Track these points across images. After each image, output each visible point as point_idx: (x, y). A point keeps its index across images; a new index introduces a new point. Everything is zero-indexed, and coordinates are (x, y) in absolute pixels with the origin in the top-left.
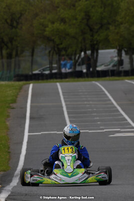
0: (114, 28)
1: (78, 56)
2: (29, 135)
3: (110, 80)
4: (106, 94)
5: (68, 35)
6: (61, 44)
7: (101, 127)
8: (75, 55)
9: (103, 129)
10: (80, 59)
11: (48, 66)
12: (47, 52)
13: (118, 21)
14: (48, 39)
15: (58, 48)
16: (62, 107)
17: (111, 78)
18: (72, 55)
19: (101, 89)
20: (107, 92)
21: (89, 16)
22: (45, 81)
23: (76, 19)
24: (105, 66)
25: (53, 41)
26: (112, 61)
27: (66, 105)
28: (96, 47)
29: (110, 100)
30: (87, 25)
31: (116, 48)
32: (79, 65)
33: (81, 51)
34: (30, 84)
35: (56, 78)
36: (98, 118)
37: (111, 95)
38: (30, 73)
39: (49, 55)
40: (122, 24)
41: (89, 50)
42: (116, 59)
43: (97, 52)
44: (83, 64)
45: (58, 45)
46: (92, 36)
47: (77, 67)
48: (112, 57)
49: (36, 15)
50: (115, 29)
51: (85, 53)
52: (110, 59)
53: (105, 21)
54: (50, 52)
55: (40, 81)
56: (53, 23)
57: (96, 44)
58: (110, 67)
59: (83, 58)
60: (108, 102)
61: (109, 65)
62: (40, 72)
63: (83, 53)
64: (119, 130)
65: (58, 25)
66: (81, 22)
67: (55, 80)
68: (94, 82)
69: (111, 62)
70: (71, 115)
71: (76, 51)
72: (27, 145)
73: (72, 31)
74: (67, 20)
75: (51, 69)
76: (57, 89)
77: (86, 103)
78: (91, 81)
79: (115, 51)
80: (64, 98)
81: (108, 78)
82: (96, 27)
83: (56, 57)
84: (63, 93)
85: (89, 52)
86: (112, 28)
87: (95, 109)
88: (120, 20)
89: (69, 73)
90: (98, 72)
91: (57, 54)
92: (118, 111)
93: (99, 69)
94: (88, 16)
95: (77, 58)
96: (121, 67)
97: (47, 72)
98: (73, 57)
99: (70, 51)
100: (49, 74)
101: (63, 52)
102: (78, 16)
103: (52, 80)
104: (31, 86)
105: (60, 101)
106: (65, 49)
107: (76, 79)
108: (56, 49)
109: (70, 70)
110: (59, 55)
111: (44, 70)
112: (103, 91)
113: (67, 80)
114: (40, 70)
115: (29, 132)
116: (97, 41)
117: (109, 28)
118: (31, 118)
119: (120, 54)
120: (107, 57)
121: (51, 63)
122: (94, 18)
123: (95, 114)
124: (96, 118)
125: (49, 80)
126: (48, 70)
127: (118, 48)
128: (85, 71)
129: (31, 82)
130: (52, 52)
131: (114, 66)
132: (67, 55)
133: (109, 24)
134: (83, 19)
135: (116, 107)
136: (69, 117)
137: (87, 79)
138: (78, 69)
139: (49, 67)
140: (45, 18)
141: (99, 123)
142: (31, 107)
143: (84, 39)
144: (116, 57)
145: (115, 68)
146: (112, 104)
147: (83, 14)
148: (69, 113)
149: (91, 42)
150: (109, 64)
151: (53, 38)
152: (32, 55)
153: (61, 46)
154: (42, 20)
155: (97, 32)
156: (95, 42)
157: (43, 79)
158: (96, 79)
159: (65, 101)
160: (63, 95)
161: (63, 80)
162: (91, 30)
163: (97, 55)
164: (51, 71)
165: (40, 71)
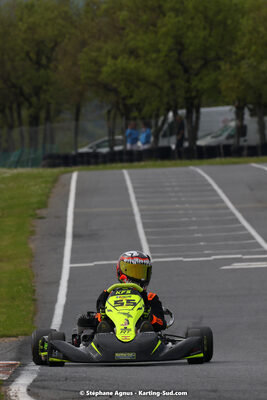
0: (228, 66)
1: (162, 118)
2: (71, 268)
3: (222, 164)
4: (214, 190)
5: (143, 80)
6: (131, 97)
7: (206, 252)
8: (157, 116)
9: (209, 255)
10: (166, 126)
11: (106, 138)
12: (105, 111)
13: (236, 54)
14: (107, 88)
15: (125, 105)
16: (133, 215)
17: (223, 160)
18: (150, 117)
19: (206, 180)
20: (216, 187)
21: (182, 45)
22: (101, 166)
23: (158, 51)
24: (213, 137)
25: (115, 91)
26: (226, 128)
27: (141, 211)
28: (196, 102)
29: (222, 201)
30: (179, 61)
31: (233, 104)
32: (164, 136)
33: (168, 111)
34: (72, 172)
35: (122, 161)
36: (199, 235)
37: (225, 192)
38: (73, 153)
39: (108, 119)
40: (243, 58)
41: (182, 108)
42: (233, 124)
43: (198, 112)
44: (171, 135)
45: (124, 99)
46: (188, 81)
47: (161, 139)
48: (225, 122)
49: (84, 44)
50: (231, 69)
51: (175, 114)
52: (221, 125)
53: (212, 54)
54: (109, 112)
55: (92, 167)
56: (115, 57)
57: (196, 97)
58: (222, 139)
59: (172, 123)
60: (218, 205)
61: (220, 135)
62: (91, 151)
63: (171, 114)
64: (239, 256)
65: (125, 61)
66: (166, 56)
67: (120, 165)
68: (192, 168)
69: (223, 131)
70: (149, 230)
71: (158, 110)
72: (69, 287)
73: (151, 72)
74: (141, 52)
75: (112, 143)
76: (124, 181)
77: (177, 206)
78: (186, 166)
79: (230, 110)
80: (137, 198)
81: (218, 160)
82: (196, 66)
83: (121, 122)
84: (134, 188)
85: (182, 112)
86: (224, 66)
87: (194, 219)
88: (240, 52)
89: (145, 151)
90: (200, 148)
91: (122, 115)
92: (237, 221)
93: (201, 143)
94: (180, 46)
95: (160, 123)
96: (242, 139)
97: (105, 150)
98: (153, 122)
99: (146, 110)
100: (108, 153)
101: (135, 114)
102: (161, 46)
103: (114, 165)
104: (75, 176)
105: (130, 205)
106: (139, 107)
107: (159, 162)
108: (121, 106)
109: (146, 147)
110: (128, 119)
111: (98, 146)
112: (210, 185)
113: (142, 163)
114: (90, 145)
115: (72, 262)
116: (198, 91)
117: (219, 68)
118: (75, 236)
119: (239, 115)
120: (217, 120)
121: (112, 133)
122: (191, 48)
123: (196, 228)
124: (196, 235)
125: (108, 165)
126: (105, 147)
127: (237, 103)
128: (173, 147)
129: (73, 168)
130: (113, 113)
131: (230, 137)
132: (143, 119)
133: (219, 58)
134: (171, 50)
135: (233, 214)
136: (146, 233)
137: (178, 162)
138: (163, 143)
139: (108, 141)
140: (99, 49)
141: (202, 244)
142: (76, 215)
143: (173, 87)
144: (232, 120)
145: (231, 142)
146: (227, 208)
147: (170, 41)
148: (145, 226)
149: (187, 92)
150: (219, 133)
151: (115, 85)
152: (77, 119)
153: (130, 102)
154: (94, 54)
155: (197, 75)
156: (194, 94)
157: (96, 163)
158: (197, 161)
159: (139, 204)
160: (135, 192)
161: (136, 164)
162: (186, 70)
163: (198, 118)
164: (111, 147)
165: (91, 148)
